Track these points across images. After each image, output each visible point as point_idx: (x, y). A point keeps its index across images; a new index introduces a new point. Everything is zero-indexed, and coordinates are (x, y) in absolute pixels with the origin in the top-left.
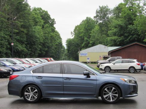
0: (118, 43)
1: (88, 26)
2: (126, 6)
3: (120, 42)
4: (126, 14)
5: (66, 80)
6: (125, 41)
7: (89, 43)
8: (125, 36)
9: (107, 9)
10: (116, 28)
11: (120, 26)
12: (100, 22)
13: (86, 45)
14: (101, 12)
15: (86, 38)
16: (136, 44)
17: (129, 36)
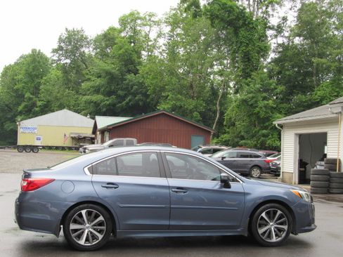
0: (104, 110)
1: (33, 69)
2: (123, 35)
3: (108, 107)
4: (123, 50)
5: (177, 192)
6: (118, 106)
7: (34, 105)
8: (119, 96)
9: (82, 35)
10: (100, 77)
11: (108, 73)
12: (65, 61)
13: (26, 109)
14: (70, 42)
15: (27, 95)
16: (163, 113)
17: (126, 96)
